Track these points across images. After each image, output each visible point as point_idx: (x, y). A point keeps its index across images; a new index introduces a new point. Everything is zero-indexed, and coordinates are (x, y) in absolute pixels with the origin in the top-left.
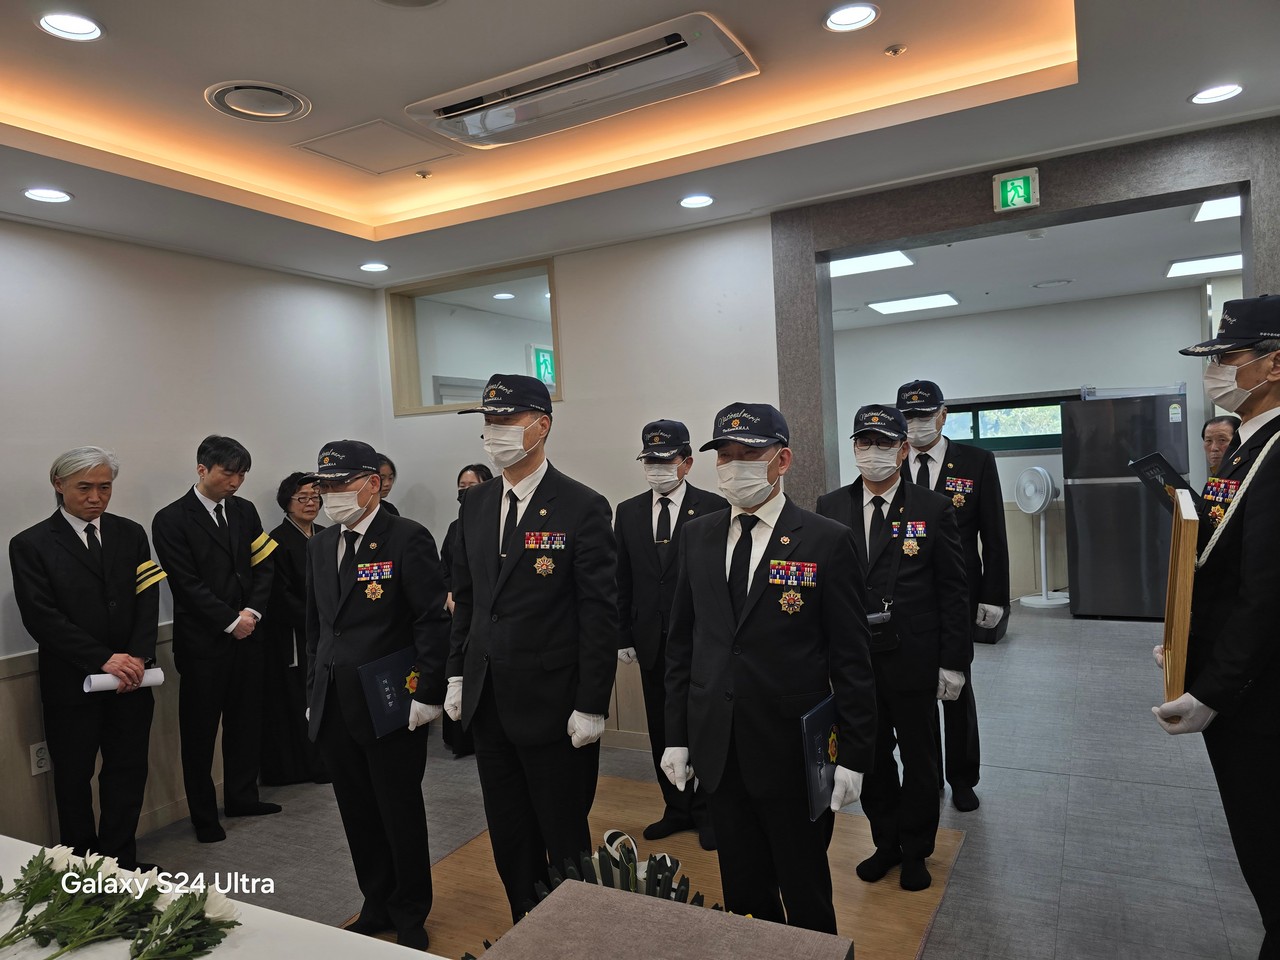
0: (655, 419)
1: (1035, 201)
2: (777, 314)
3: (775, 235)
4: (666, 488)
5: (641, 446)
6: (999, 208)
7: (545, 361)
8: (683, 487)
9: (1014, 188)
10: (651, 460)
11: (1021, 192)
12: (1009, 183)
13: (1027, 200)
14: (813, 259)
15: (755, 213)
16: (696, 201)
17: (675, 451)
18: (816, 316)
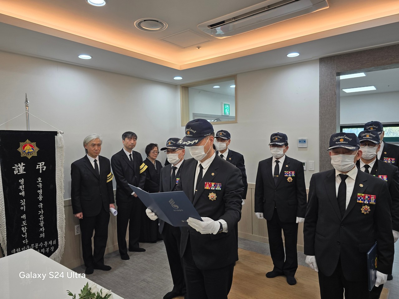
0: (276, 132)
2: (320, 95)
3: (321, 66)
4: (279, 156)
5: (270, 141)
7: (227, 108)
8: (284, 158)
10: (274, 146)
14: (335, 75)
15: (313, 59)
16: (293, 55)
17: (283, 143)
18: (335, 96)
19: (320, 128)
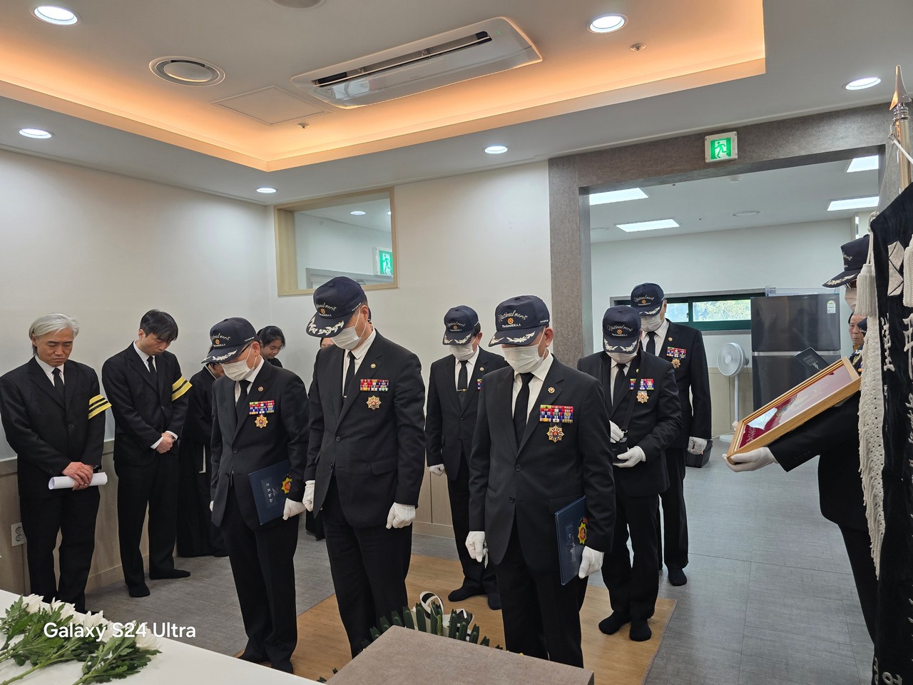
1: (734, 156)
2: (551, 230)
3: (551, 174)
6: (709, 160)
7: (386, 259)
8: (477, 352)
9: (720, 146)
11: (725, 149)
12: (716, 142)
13: (729, 154)
14: (577, 192)
15: (537, 159)
16: (496, 150)
18: (578, 233)
19: (552, 296)
